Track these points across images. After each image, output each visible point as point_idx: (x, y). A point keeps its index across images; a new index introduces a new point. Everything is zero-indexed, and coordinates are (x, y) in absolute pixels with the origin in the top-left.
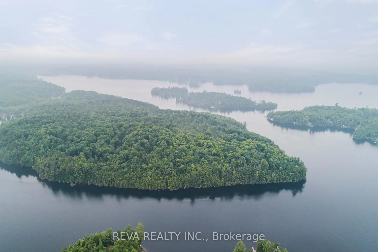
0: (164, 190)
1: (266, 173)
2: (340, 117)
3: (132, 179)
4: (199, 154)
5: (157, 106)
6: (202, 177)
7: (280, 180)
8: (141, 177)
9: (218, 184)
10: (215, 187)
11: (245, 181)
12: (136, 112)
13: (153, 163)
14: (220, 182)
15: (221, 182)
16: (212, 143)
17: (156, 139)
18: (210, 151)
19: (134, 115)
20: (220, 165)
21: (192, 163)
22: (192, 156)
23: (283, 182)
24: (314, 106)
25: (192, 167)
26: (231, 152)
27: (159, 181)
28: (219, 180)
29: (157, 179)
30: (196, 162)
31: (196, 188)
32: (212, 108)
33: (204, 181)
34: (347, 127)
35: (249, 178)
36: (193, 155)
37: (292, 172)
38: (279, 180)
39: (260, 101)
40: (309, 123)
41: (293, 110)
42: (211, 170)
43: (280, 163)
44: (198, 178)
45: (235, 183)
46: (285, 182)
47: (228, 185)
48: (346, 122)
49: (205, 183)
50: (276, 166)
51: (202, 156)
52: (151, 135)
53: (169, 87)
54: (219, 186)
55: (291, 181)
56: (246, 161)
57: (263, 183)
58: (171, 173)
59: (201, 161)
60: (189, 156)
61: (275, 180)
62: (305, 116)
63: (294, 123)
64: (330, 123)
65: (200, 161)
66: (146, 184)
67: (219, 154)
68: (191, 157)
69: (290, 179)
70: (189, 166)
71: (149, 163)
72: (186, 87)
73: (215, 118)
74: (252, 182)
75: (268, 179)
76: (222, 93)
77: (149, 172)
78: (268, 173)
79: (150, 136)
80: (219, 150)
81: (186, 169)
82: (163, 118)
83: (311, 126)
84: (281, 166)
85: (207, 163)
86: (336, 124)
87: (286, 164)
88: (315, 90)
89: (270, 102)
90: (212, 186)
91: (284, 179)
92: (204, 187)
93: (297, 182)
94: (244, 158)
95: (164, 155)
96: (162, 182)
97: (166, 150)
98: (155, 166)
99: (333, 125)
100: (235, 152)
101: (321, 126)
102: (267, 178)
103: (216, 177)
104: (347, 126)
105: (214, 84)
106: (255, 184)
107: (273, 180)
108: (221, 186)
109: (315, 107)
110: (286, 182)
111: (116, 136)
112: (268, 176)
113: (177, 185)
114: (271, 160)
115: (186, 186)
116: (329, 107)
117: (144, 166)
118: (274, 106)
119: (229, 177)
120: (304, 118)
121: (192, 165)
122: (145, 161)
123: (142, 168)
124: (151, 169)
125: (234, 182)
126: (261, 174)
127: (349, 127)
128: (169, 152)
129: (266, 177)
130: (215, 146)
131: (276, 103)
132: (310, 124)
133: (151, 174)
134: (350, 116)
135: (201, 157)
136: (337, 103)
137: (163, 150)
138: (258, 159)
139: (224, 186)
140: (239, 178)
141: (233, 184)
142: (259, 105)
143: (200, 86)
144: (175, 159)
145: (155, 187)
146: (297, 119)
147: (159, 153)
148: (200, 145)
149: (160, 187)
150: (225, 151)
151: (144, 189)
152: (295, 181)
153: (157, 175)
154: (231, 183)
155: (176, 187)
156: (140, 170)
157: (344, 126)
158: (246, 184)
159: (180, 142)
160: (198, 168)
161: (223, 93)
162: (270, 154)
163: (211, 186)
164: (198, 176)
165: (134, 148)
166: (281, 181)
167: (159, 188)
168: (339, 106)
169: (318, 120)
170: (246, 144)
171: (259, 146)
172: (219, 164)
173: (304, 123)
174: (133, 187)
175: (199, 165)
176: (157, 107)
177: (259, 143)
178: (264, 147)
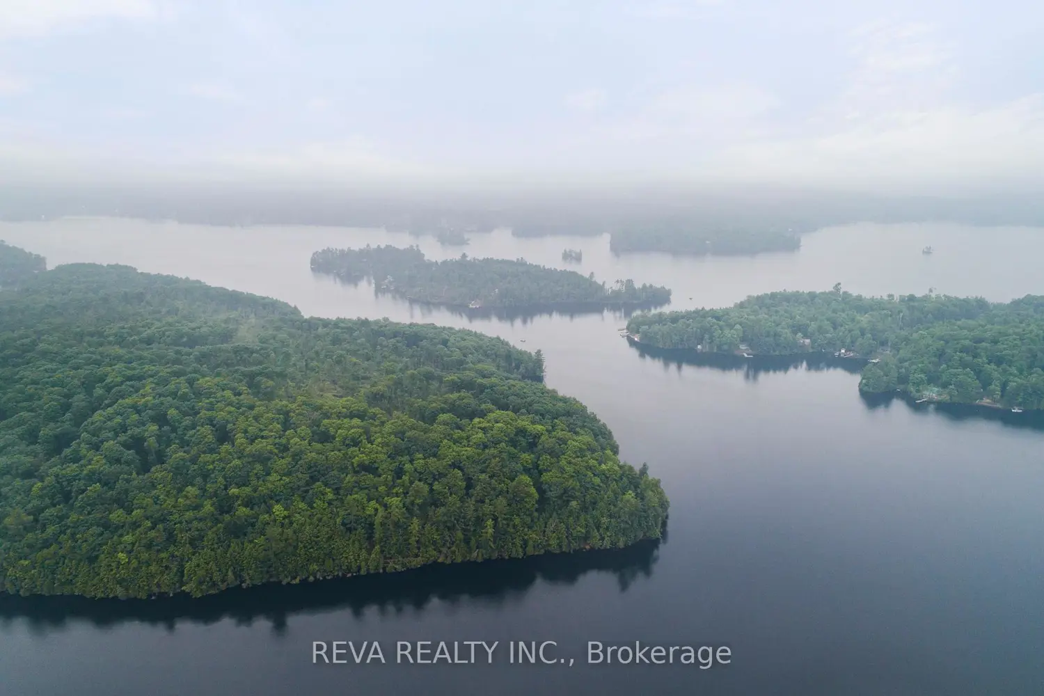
0: (171, 595)
1: (524, 524)
2: (835, 326)
3: (64, 563)
4: (310, 468)
5: (295, 308)
6: (305, 547)
7: (570, 542)
8: (97, 557)
9: (359, 568)
10: (349, 575)
11: (454, 552)
12: (194, 329)
13: (147, 505)
14: (366, 560)
15: (370, 561)
16: (360, 430)
17: (187, 421)
18: (350, 458)
19: (185, 339)
20: (373, 503)
21: (278, 501)
22: (284, 478)
23: (582, 549)
24: (772, 294)
25: (277, 515)
26: (421, 456)
27: (153, 568)
28: (364, 553)
29: (147, 562)
30: (296, 497)
31: (284, 583)
32: (472, 308)
33: (310, 559)
34: (852, 355)
35: (467, 541)
36: (289, 474)
37: (610, 516)
38: (565, 542)
39: (618, 281)
40: (743, 347)
41: (703, 309)
42: (339, 520)
43: (573, 489)
44: (290, 549)
45: (417, 562)
46: (588, 547)
47: (395, 569)
48: (848, 340)
49: (315, 567)
50: (560, 497)
51: (316, 473)
52: (177, 408)
53: (368, 245)
54: (363, 572)
55: (607, 544)
56: (464, 484)
57: (514, 555)
58: (201, 538)
59: (311, 492)
60: (274, 477)
61: (554, 542)
62: (731, 327)
63: (699, 347)
64: (803, 346)
65: (307, 491)
66: (108, 578)
67: (376, 465)
68: (281, 479)
69: (603, 539)
70: (269, 511)
71: (137, 504)
72: (417, 246)
73: (445, 343)
74: (476, 555)
75: (531, 543)
76: (515, 260)
77: (126, 538)
78: (532, 521)
79: (172, 412)
80: (381, 452)
81: (254, 520)
82: (261, 349)
83: (746, 355)
84: (574, 498)
85: (330, 496)
86: (819, 345)
87: (596, 490)
88: (802, 243)
89: (648, 285)
90: (340, 574)
91: (586, 538)
92: (311, 579)
93: (626, 547)
94: (460, 474)
95: (194, 477)
96: (167, 567)
97: (205, 458)
98: (151, 517)
99: (811, 351)
100: (435, 455)
101: (777, 353)
102: (526, 537)
103: (354, 541)
104: (853, 351)
105: (513, 234)
106: (488, 562)
107: (549, 545)
108: (372, 572)
109: (773, 296)
110: (592, 549)
111: (68, 415)
112: (530, 532)
113: (217, 577)
114: (546, 477)
115: (250, 579)
116: (813, 296)
117: (117, 515)
118: (662, 297)
119: (398, 540)
120: (727, 331)
121: (278, 509)
122: (123, 502)
123: (106, 526)
124: (135, 525)
125: (417, 556)
126: (508, 525)
127: (858, 356)
128: (211, 467)
129: (526, 535)
130: (372, 438)
131: (667, 288)
132: (744, 350)
133: (133, 544)
134: (864, 320)
135: (313, 479)
136: (839, 284)
137: (194, 461)
138: (504, 476)
139: (381, 571)
140: (434, 543)
141: (414, 563)
142: (617, 294)
143: (468, 240)
144: (226, 489)
145: (139, 587)
146: (707, 336)
147: (178, 470)
148: (325, 437)
149: (158, 585)
150: (399, 456)
151: (103, 595)
152: (621, 545)
153: (149, 546)
154: (406, 560)
155: (214, 584)
156: (95, 530)
157: (843, 351)
158: (459, 560)
159: (261, 430)
160: (297, 515)
161: (518, 259)
162: (548, 457)
163: (336, 573)
164: (290, 545)
165: (102, 455)
166: (575, 545)
167: (155, 590)
168: (845, 293)
169: (768, 336)
170: (478, 428)
171: (522, 432)
172: (369, 500)
173: (725, 347)
174: (67, 590)
175: (302, 505)
176: (295, 311)
177: (524, 422)
178: (537, 436)
